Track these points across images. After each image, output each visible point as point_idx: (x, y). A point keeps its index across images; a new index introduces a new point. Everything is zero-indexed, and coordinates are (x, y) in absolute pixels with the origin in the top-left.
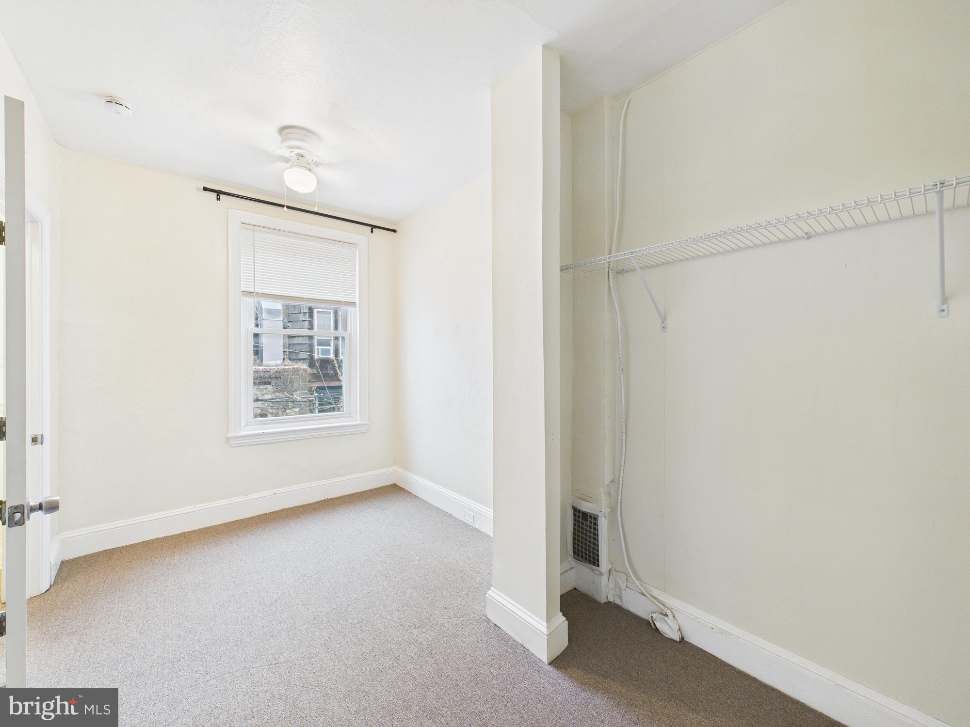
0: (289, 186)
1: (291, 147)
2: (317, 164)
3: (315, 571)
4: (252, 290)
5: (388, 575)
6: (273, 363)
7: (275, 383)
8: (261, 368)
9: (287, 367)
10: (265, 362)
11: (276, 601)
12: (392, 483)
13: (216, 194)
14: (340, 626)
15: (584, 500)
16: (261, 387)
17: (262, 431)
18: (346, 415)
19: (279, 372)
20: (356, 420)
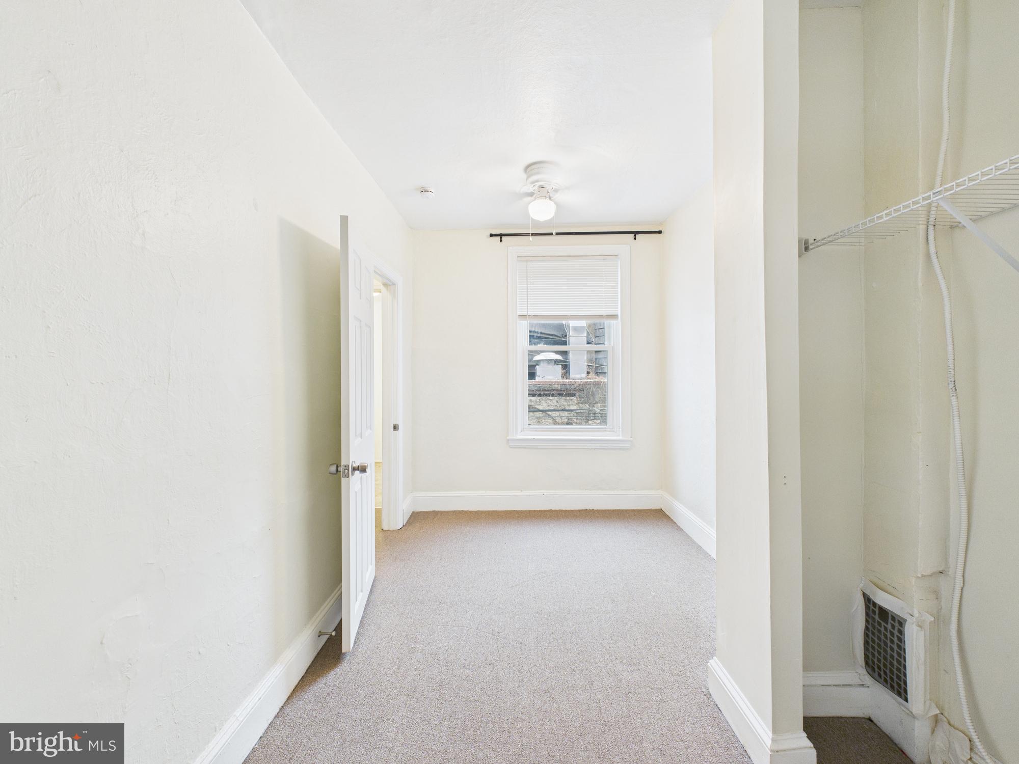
0: (534, 218)
1: (533, 183)
2: (556, 191)
3: (553, 572)
4: (525, 313)
5: (616, 600)
6: (578, 376)
7: (579, 395)
8: (567, 381)
9: (589, 380)
10: (572, 376)
11: (516, 585)
12: (659, 508)
13: (499, 237)
14: (554, 628)
15: (882, 590)
16: (568, 398)
17: (533, 437)
18: (609, 430)
19: (583, 385)
20: (619, 436)
